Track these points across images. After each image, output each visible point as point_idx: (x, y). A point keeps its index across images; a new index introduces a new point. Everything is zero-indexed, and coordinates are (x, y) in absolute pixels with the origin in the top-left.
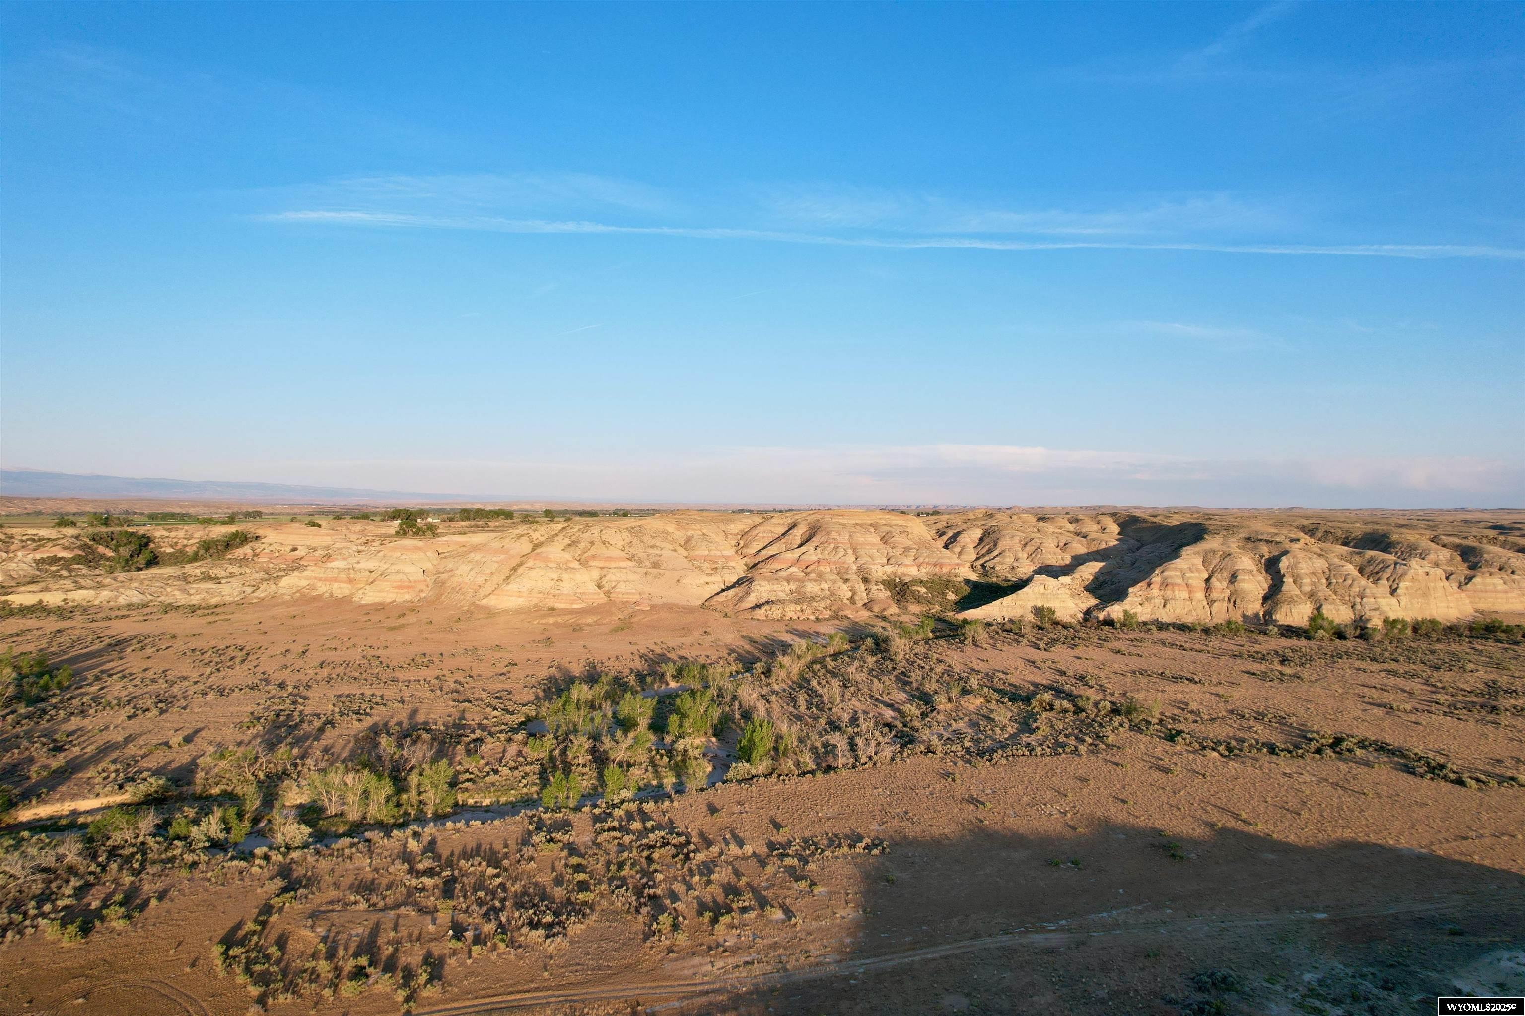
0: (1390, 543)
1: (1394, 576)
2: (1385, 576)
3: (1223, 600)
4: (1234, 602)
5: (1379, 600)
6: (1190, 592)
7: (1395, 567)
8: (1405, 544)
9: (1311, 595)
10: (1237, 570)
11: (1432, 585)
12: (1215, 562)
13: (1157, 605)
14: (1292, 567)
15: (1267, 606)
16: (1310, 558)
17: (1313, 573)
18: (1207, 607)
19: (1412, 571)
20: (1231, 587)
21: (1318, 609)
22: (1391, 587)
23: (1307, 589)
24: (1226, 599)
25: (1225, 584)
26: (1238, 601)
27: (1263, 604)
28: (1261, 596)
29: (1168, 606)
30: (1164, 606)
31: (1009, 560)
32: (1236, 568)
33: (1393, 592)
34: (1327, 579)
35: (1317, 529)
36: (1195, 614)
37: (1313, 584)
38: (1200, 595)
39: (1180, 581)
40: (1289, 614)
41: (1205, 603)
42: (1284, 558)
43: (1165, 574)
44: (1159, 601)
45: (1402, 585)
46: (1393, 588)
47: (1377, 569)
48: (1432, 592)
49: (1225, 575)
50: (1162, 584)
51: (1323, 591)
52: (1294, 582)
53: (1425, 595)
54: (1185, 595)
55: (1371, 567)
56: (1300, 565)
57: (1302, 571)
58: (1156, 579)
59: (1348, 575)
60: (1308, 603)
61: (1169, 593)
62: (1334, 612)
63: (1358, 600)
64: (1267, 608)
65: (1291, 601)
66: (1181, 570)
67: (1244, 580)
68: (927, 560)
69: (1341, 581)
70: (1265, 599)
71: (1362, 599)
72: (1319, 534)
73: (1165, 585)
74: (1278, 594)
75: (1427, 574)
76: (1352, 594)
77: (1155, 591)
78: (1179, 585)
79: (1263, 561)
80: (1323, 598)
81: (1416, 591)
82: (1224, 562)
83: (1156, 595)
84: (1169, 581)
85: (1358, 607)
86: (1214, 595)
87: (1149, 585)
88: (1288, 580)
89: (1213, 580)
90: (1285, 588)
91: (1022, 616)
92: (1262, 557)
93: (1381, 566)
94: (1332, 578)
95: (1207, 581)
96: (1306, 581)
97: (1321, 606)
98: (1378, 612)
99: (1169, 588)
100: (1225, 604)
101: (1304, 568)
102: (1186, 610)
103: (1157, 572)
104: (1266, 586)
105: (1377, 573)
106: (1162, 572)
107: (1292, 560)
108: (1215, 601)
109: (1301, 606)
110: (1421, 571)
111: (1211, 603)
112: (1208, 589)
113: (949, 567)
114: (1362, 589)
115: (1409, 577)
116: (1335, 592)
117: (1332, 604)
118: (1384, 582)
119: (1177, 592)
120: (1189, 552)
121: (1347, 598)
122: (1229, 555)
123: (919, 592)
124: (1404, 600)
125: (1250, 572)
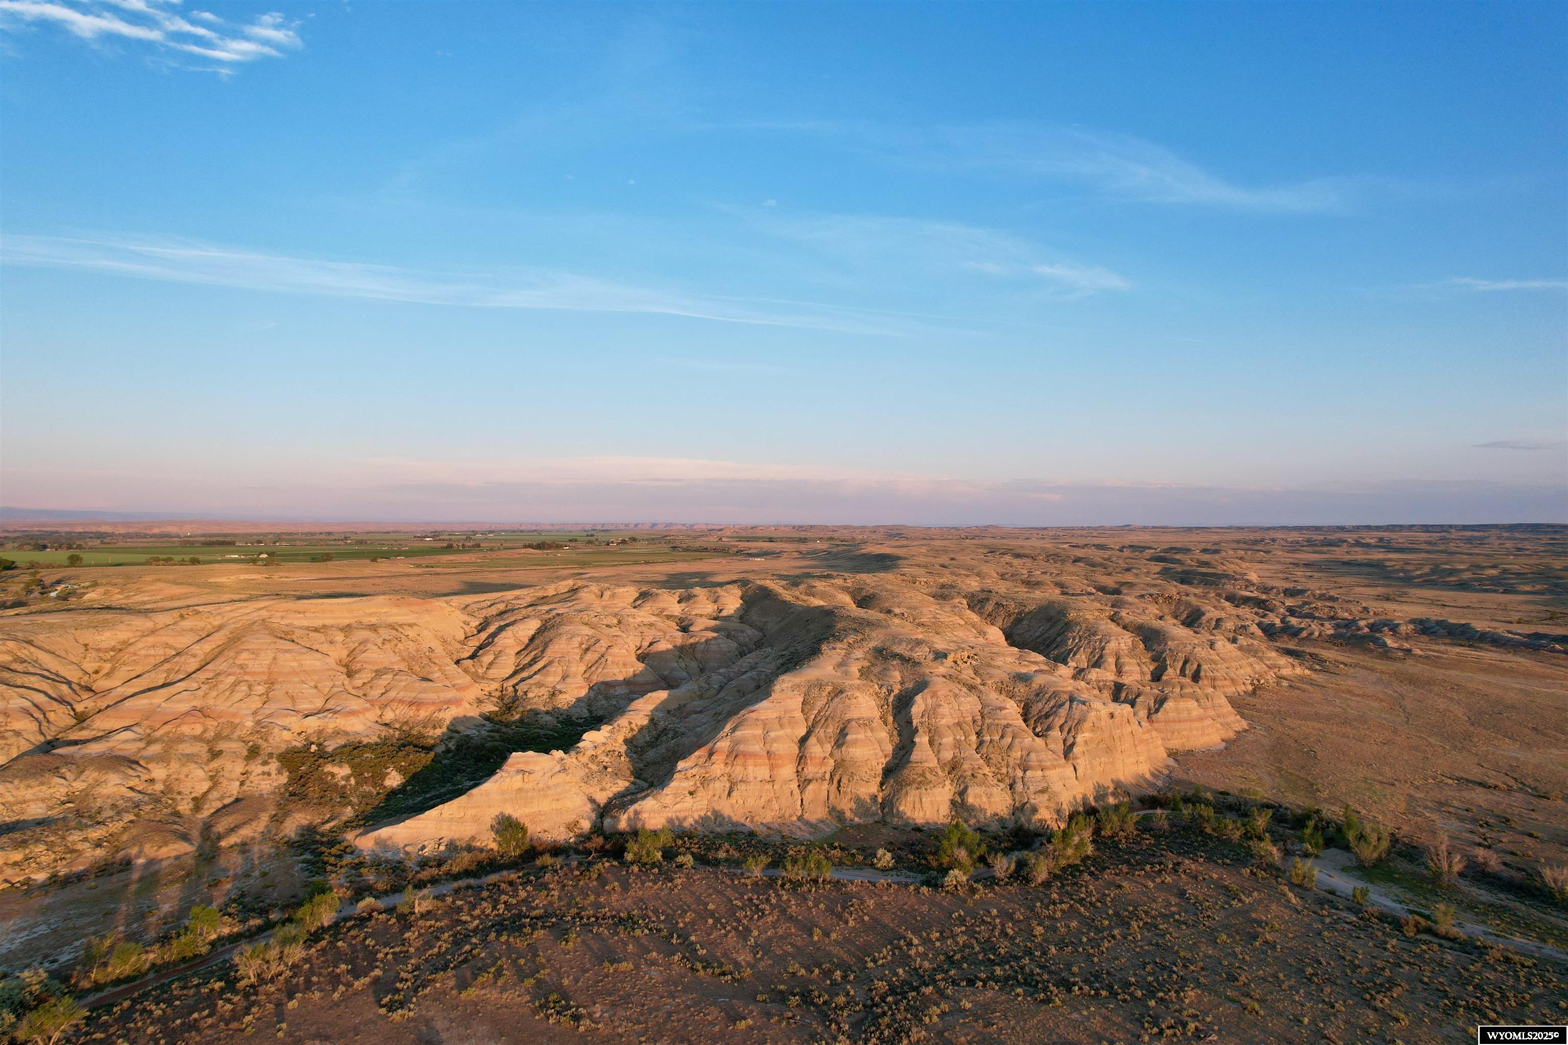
0: (1067, 624)
1: (1070, 723)
2: (1058, 722)
3: (823, 779)
4: (839, 781)
5: (1047, 773)
6: (772, 767)
7: (1071, 707)
8: (1084, 626)
9: (954, 767)
10: (849, 721)
11: (1118, 731)
12: (820, 704)
13: (718, 793)
14: (931, 712)
15: (887, 790)
16: (956, 696)
17: (959, 724)
18: (797, 791)
19: (1093, 714)
20: (837, 753)
21: (962, 793)
22: (1065, 741)
23: (948, 755)
24: (828, 776)
25: (828, 747)
26: (844, 780)
27: (882, 784)
28: (879, 770)
29: (734, 794)
30: (729, 795)
31: (552, 679)
32: (848, 716)
33: (1068, 750)
34: (978, 734)
35: (988, 599)
36: (776, 806)
37: (958, 745)
38: (788, 771)
39: (757, 748)
40: (918, 805)
41: (794, 785)
42: (918, 698)
43: (738, 733)
44: (720, 786)
45: (1079, 739)
46: (1068, 743)
47: (1047, 709)
48: (1118, 744)
49: (830, 730)
50: (730, 752)
51: (972, 760)
52: (931, 742)
53: (1109, 750)
54: (763, 772)
55: (1040, 705)
56: (941, 710)
57: (944, 721)
58: (723, 745)
59: (1007, 726)
60: (948, 782)
61: (738, 770)
62: (984, 799)
63: (1020, 773)
64: (886, 792)
65: (923, 782)
66: (765, 724)
67: (856, 740)
68: (402, 694)
69: (997, 738)
70: (889, 772)
71: (1025, 771)
72: (989, 607)
73: (734, 755)
74: (904, 767)
75: (1112, 716)
76: (1012, 762)
77: (718, 768)
78: (754, 755)
79: (891, 699)
80: (969, 773)
81: (1098, 745)
82: (833, 705)
83: (719, 773)
84: (742, 747)
85: (1019, 787)
86: (811, 770)
87: (711, 754)
88: (922, 739)
89: (812, 740)
90: (915, 756)
91: (473, 838)
92: (890, 691)
93: (1052, 703)
94: (985, 732)
95: (803, 741)
96: (948, 740)
97: (966, 788)
98: (1046, 796)
99: (739, 761)
100: (825, 786)
101: (946, 717)
102: (763, 800)
103: (728, 727)
104: (889, 748)
105: (1047, 716)
106: (734, 730)
107: (929, 701)
108: (810, 781)
109: (937, 791)
110: (1104, 712)
111: (804, 782)
112: (801, 758)
113: (432, 708)
114: (1025, 753)
115: (1087, 725)
116: (987, 760)
117: (983, 783)
118: (1056, 733)
119: (750, 769)
120: (784, 686)
121: (1004, 770)
122: (841, 692)
123: (333, 775)
124: (1081, 763)
125: (866, 724)
